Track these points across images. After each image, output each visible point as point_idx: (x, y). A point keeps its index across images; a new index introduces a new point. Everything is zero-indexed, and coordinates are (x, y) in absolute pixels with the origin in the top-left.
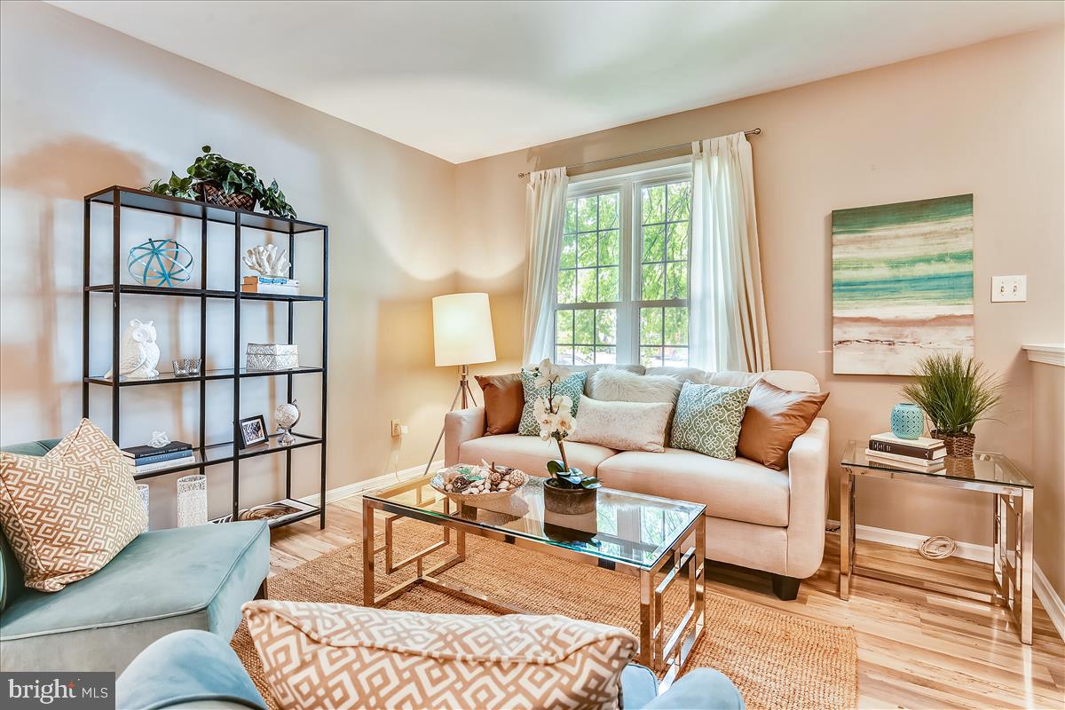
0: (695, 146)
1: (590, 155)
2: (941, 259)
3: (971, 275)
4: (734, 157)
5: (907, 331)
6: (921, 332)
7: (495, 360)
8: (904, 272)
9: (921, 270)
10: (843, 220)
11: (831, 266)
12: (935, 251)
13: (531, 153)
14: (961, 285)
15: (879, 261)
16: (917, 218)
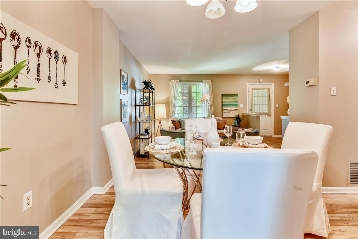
0: (203, 81)
1: (183, 78)
2: (235, 102)
3: (238, 104)
4: (209, 84)
5: (232, 111)
6: (233, 111)
7: (166, 117)
8: (231, 103)
9: (233, 103)
10: (223, 95)
11: (222, 102)
12: (234, 101)
13: (170, 75)
14: (237, 105)
15: (228, 102)
16: (232, 96)
